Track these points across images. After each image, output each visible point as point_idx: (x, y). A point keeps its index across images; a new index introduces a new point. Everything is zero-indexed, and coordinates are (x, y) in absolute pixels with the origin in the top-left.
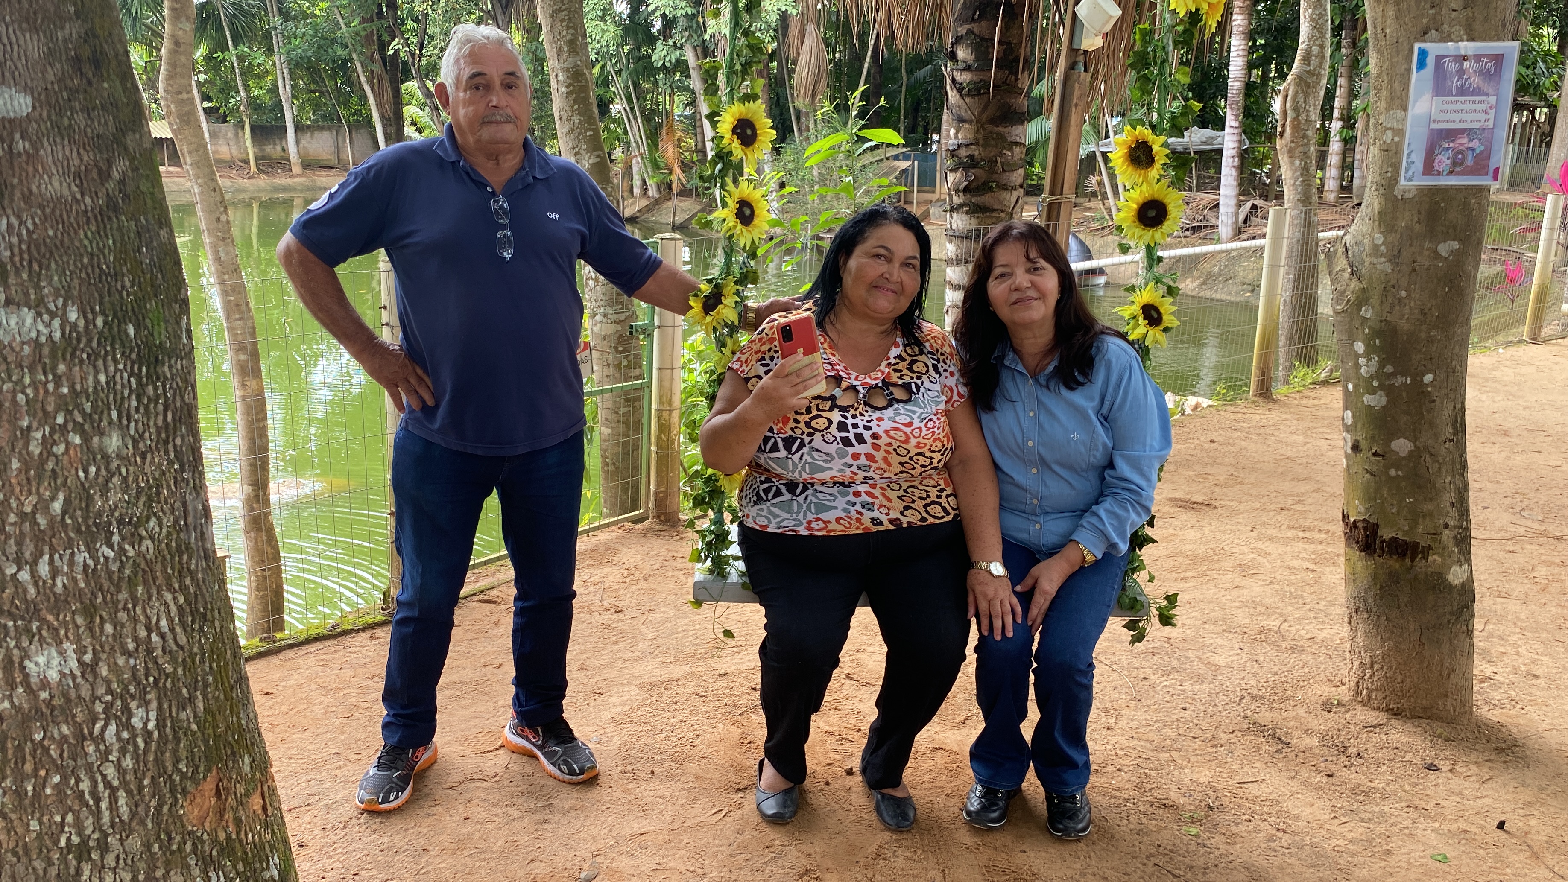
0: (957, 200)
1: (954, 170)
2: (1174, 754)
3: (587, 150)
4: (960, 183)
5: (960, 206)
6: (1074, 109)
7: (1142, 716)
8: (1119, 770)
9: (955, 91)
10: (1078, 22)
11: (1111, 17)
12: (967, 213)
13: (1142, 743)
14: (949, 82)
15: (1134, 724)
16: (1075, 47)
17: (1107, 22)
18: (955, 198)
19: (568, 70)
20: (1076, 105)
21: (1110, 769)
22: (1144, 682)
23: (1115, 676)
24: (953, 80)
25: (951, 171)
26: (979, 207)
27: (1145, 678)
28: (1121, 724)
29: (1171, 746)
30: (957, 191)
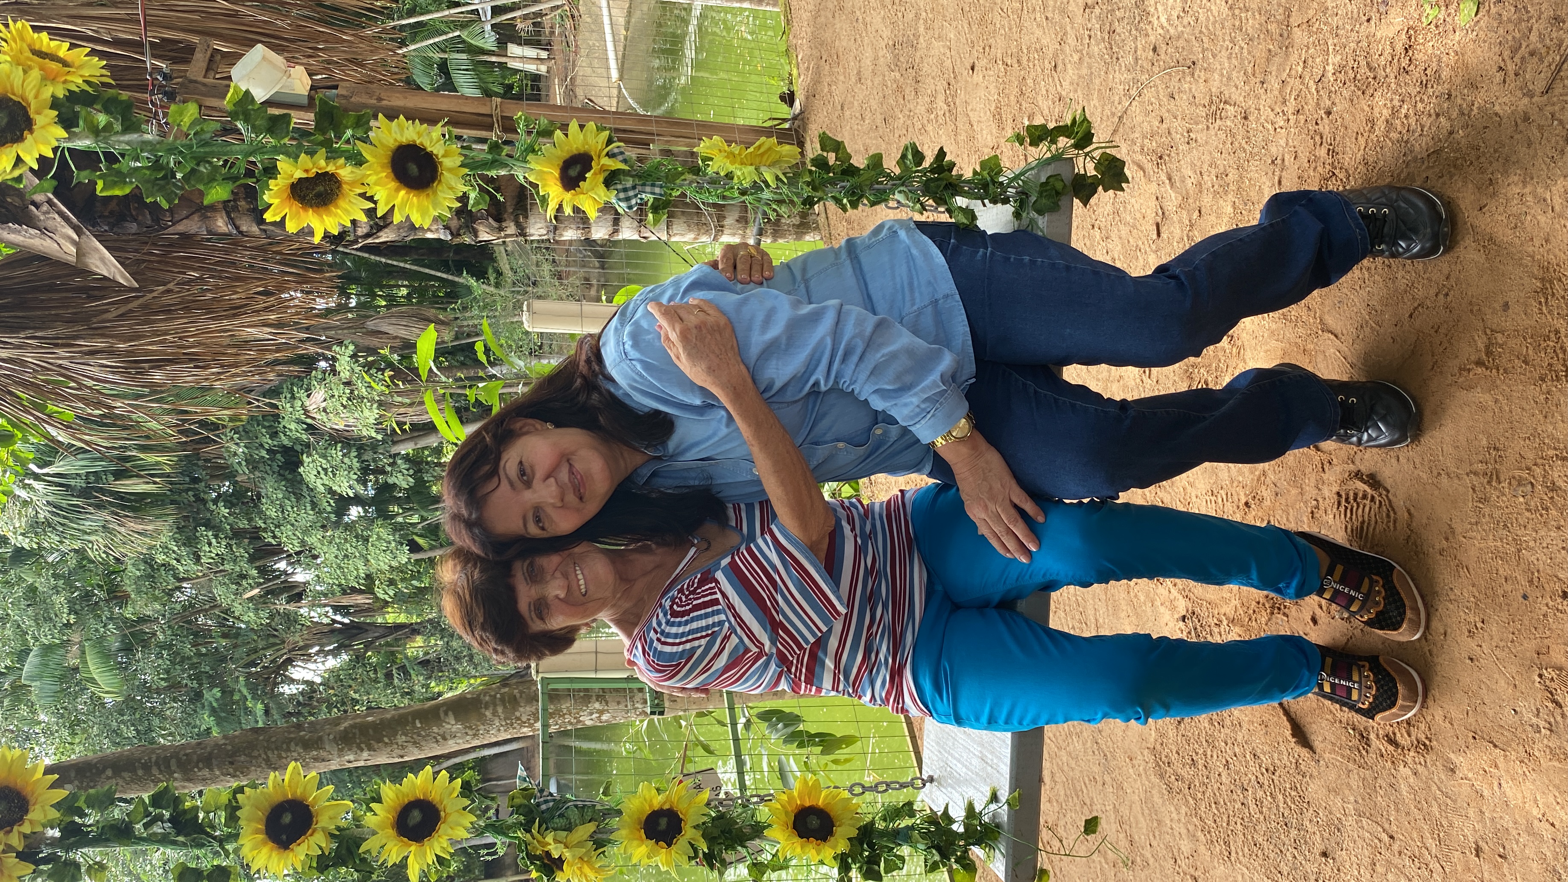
0: (511, 229)
1: (475, 233)
2: (1295, 20)
3: (440, 726)
4: (490, 226)
5: (518, 225)
6: (384, 103)
7: (1222, 62)
8: (1329, 113)
9: (380, 234)
10: (278, 99)
11: (264, 58)
12: (526, 217)
13: (1273, 68)
14: (370, 241)
15: (1238, 78)
16: (305, 101)
17: (270, 62)
18: (509, 232)
19: (341, 750)
20: (380, 99)
21: (1325, 127)
22: (1162, 52)
23: (1148, 94)
24: (367, 236)
25: (476, 236)
26: (518, 203)
27: (1155, 50)
28: (1237, 96)
29: (1277, 22)
30: (501, 229)
